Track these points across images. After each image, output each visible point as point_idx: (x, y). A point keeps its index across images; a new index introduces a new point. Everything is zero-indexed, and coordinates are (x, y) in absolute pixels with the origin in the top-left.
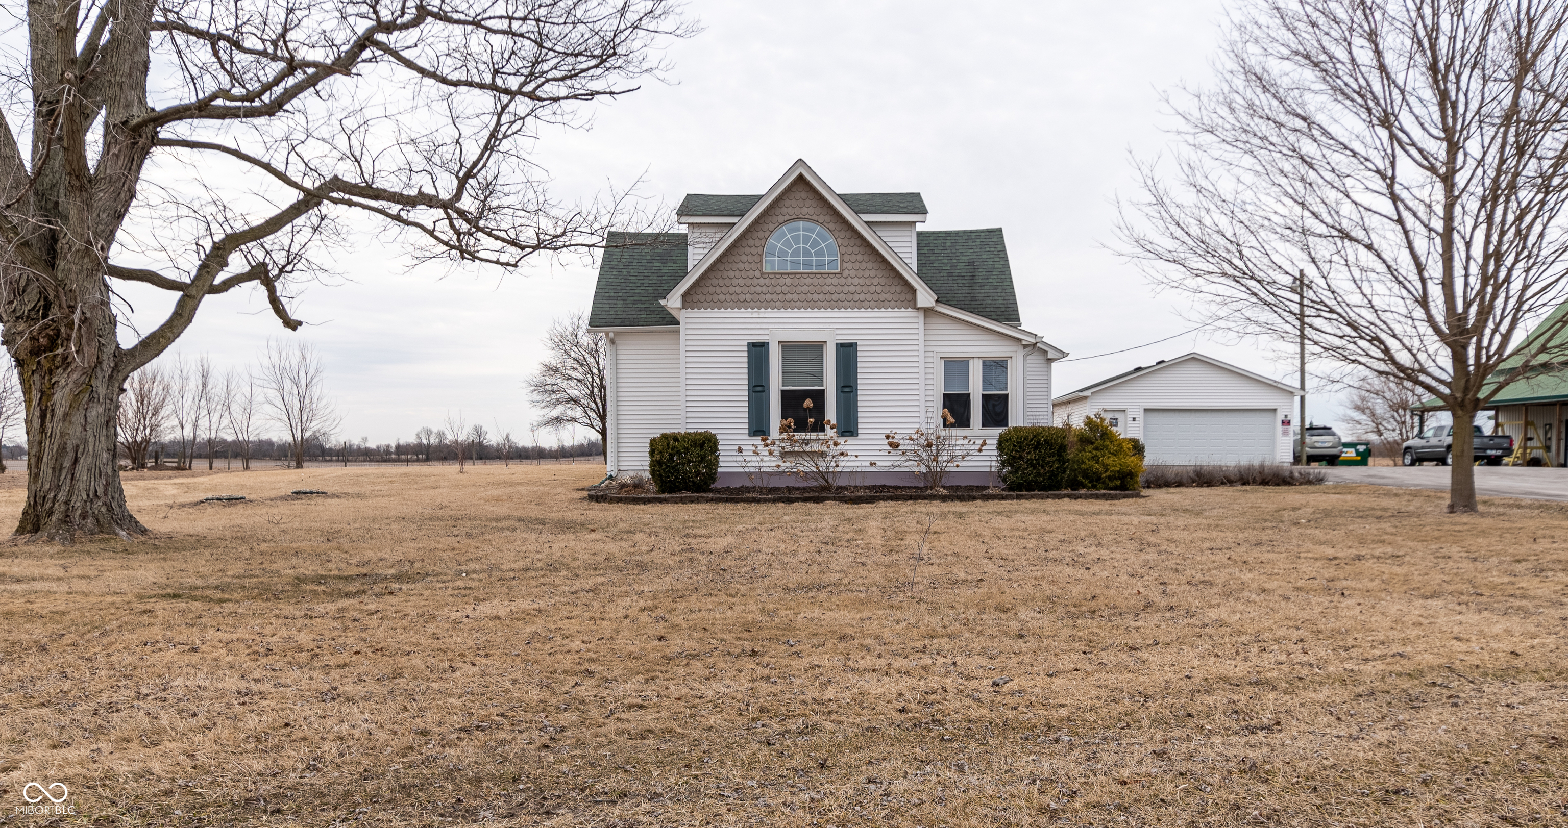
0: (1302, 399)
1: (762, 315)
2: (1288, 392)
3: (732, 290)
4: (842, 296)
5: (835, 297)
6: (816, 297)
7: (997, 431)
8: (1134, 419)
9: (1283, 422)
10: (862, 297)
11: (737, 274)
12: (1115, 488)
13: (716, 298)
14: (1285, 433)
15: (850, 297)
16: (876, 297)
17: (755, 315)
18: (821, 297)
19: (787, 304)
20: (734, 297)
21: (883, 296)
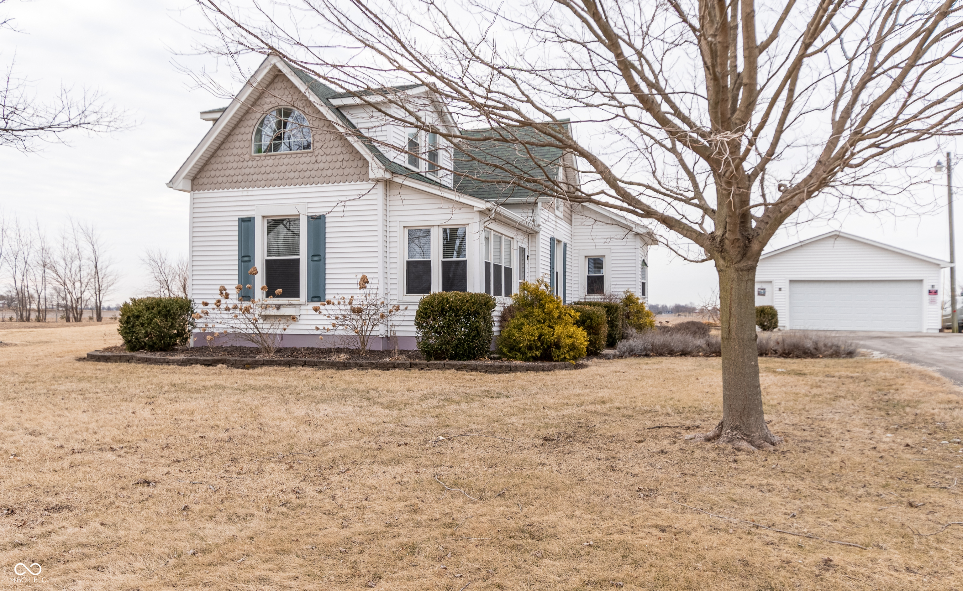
0: (952, 270)
1: (250, 193)
2: (936, 265)
3: (228, 172)
4: (313, 173)
5: (307, 174)
6: (292, 175)
7: (417, 298)
8: (780, 289)
9: (930, 292)
10: (329, 172)
11: (232, 159)
12: (535, 359)
13: (215, 180)
14: (932, 302)
15: (319, 173)
16: (341, 172)
17: (245, 193)
18: (297, 174)
19: (269, 183)
20: (229, 179)
21: (346, 171)
